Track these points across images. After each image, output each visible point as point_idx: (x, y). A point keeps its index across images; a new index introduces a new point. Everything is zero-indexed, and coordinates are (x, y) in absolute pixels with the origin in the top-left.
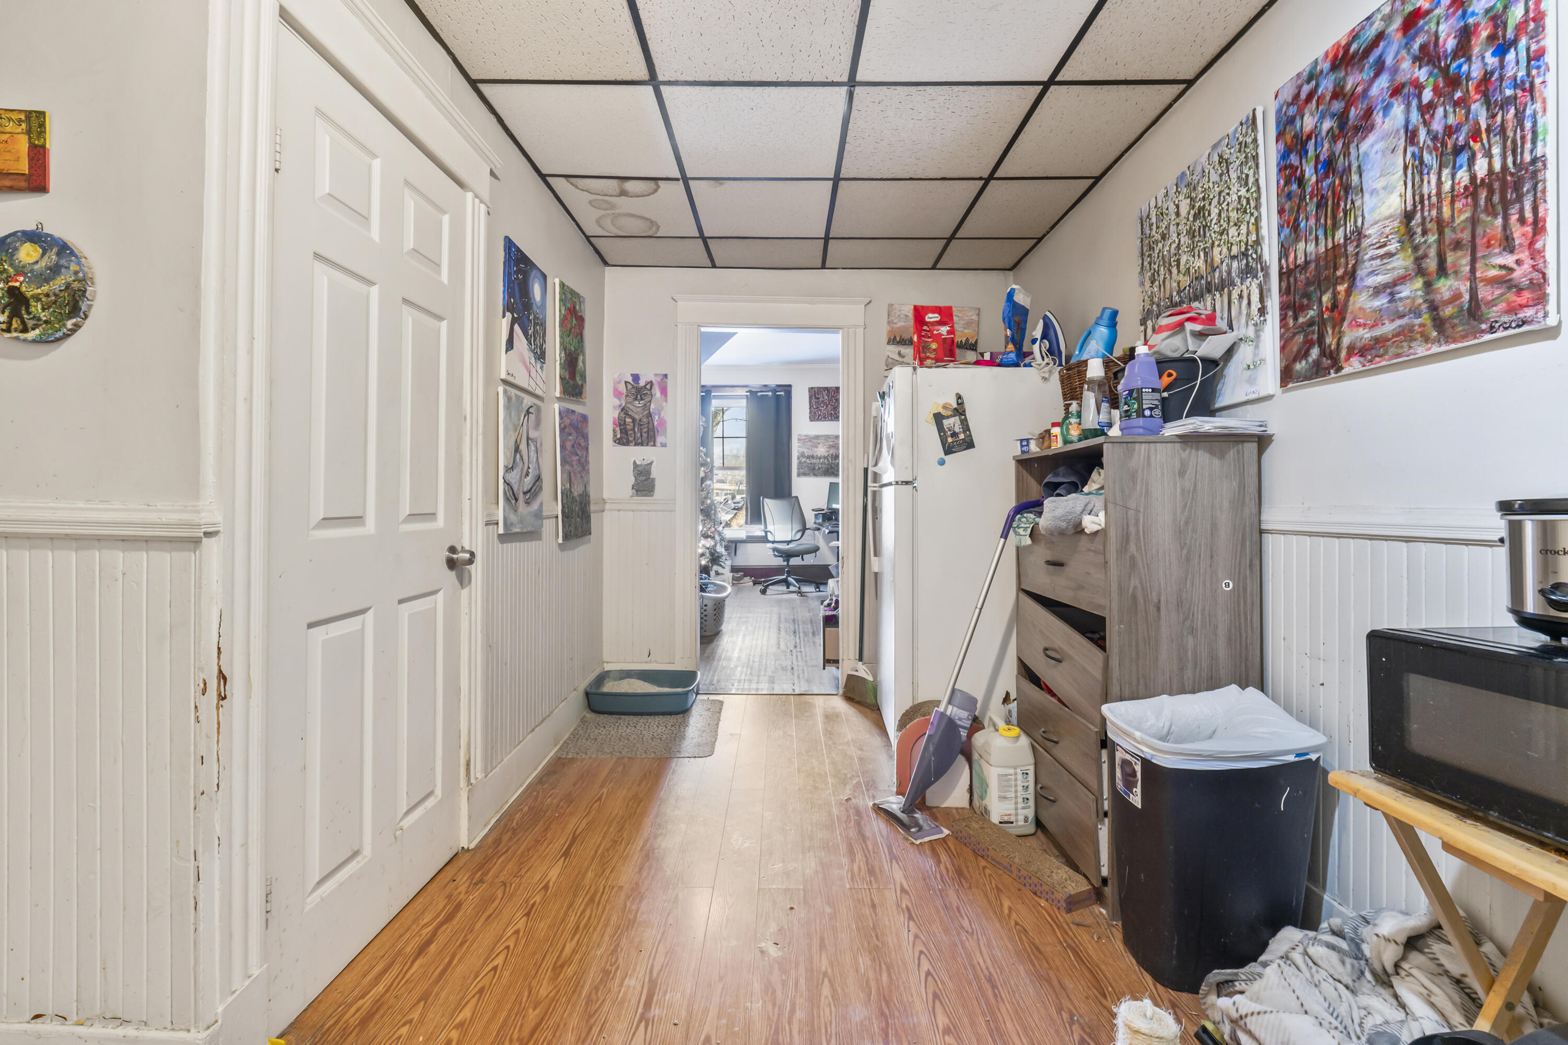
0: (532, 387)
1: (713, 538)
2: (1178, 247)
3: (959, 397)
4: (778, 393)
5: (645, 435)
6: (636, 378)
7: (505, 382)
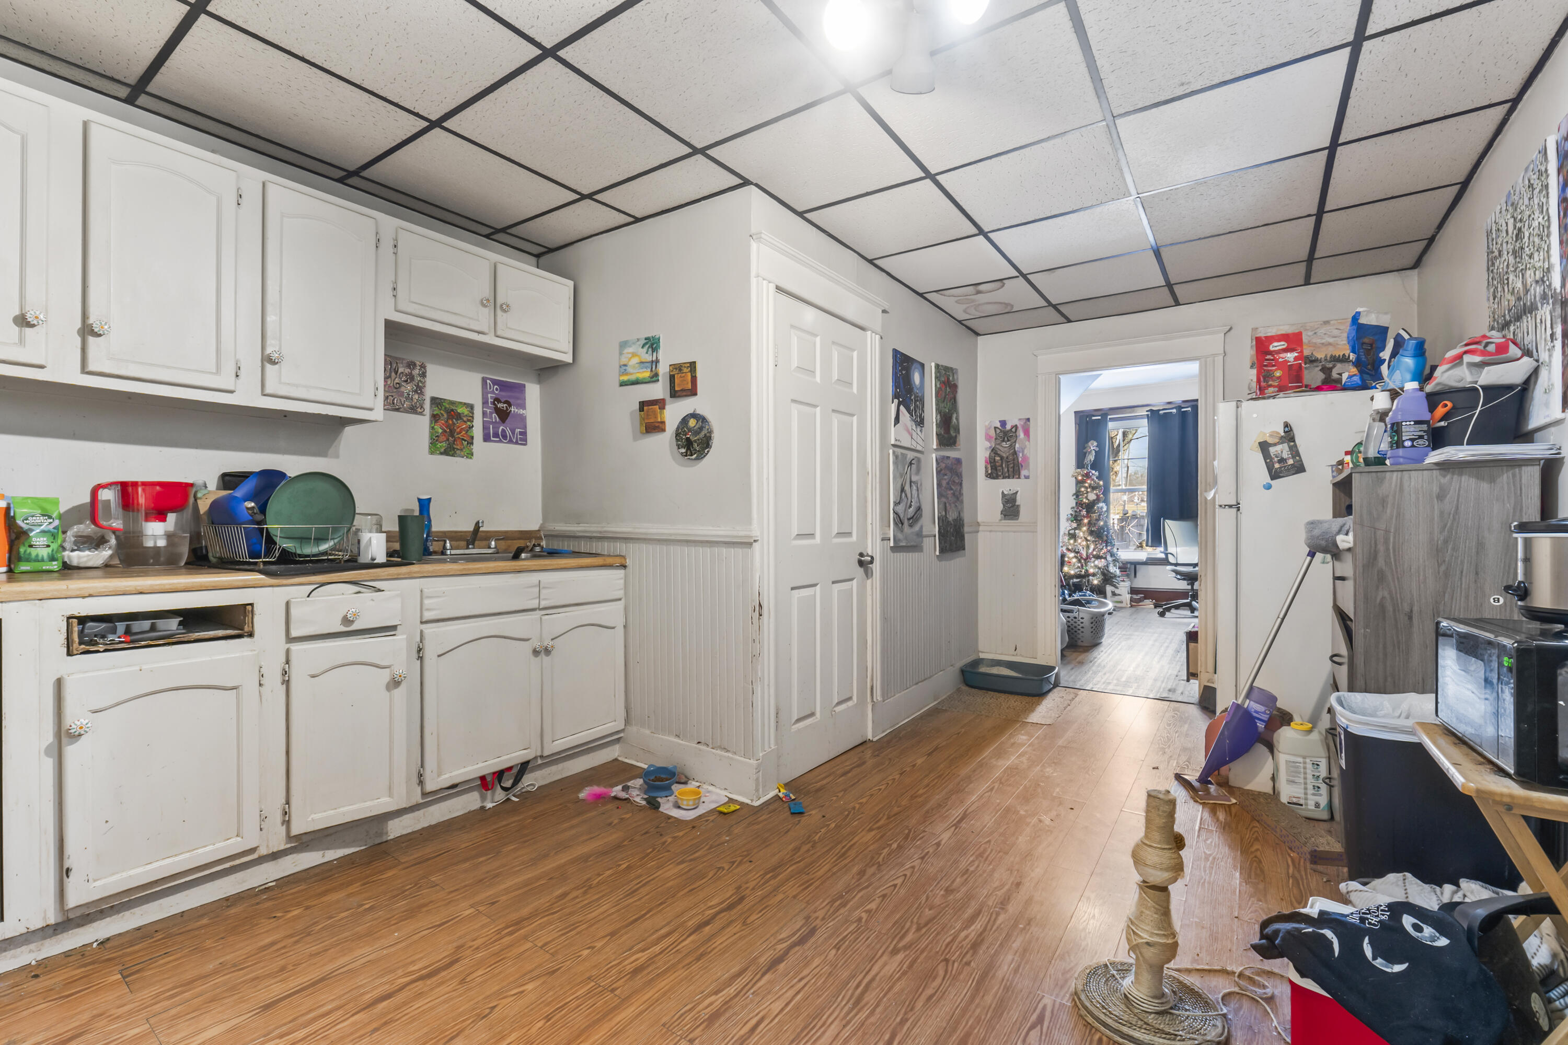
0: (914, 445)
1: (1105, 558)
2: (1508, 265)
3: (1286, 425)
4: (1183, 410)
5: (1011, 470)
6: (1003, 423)
7: (894, 446)
